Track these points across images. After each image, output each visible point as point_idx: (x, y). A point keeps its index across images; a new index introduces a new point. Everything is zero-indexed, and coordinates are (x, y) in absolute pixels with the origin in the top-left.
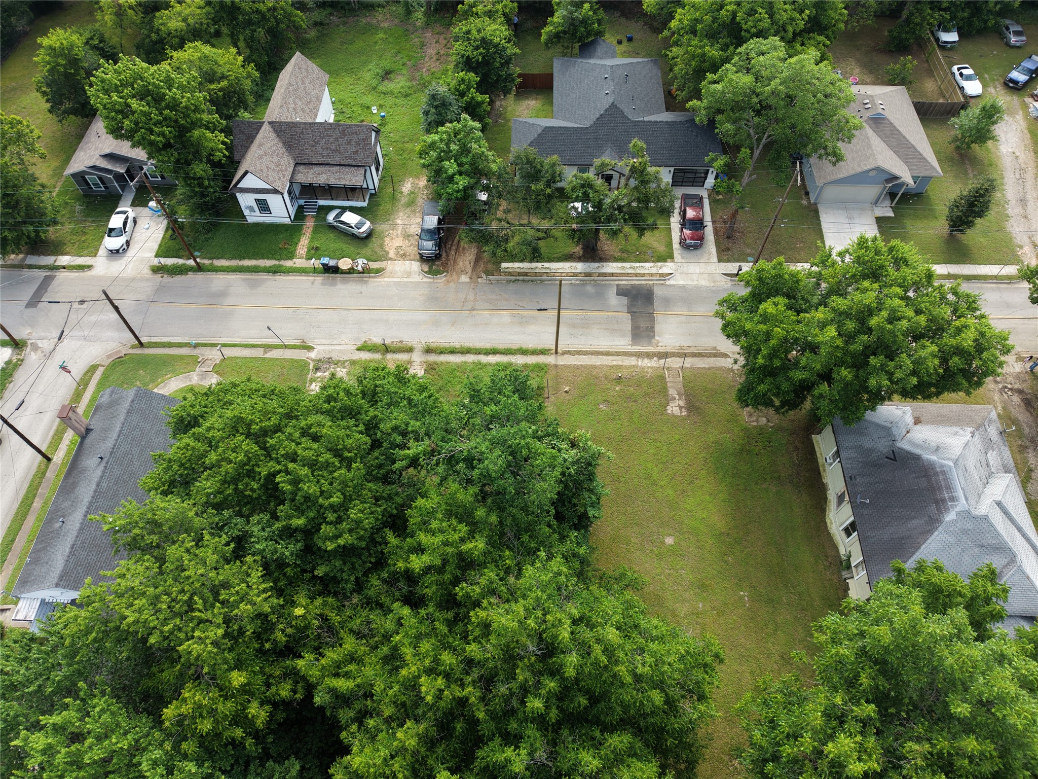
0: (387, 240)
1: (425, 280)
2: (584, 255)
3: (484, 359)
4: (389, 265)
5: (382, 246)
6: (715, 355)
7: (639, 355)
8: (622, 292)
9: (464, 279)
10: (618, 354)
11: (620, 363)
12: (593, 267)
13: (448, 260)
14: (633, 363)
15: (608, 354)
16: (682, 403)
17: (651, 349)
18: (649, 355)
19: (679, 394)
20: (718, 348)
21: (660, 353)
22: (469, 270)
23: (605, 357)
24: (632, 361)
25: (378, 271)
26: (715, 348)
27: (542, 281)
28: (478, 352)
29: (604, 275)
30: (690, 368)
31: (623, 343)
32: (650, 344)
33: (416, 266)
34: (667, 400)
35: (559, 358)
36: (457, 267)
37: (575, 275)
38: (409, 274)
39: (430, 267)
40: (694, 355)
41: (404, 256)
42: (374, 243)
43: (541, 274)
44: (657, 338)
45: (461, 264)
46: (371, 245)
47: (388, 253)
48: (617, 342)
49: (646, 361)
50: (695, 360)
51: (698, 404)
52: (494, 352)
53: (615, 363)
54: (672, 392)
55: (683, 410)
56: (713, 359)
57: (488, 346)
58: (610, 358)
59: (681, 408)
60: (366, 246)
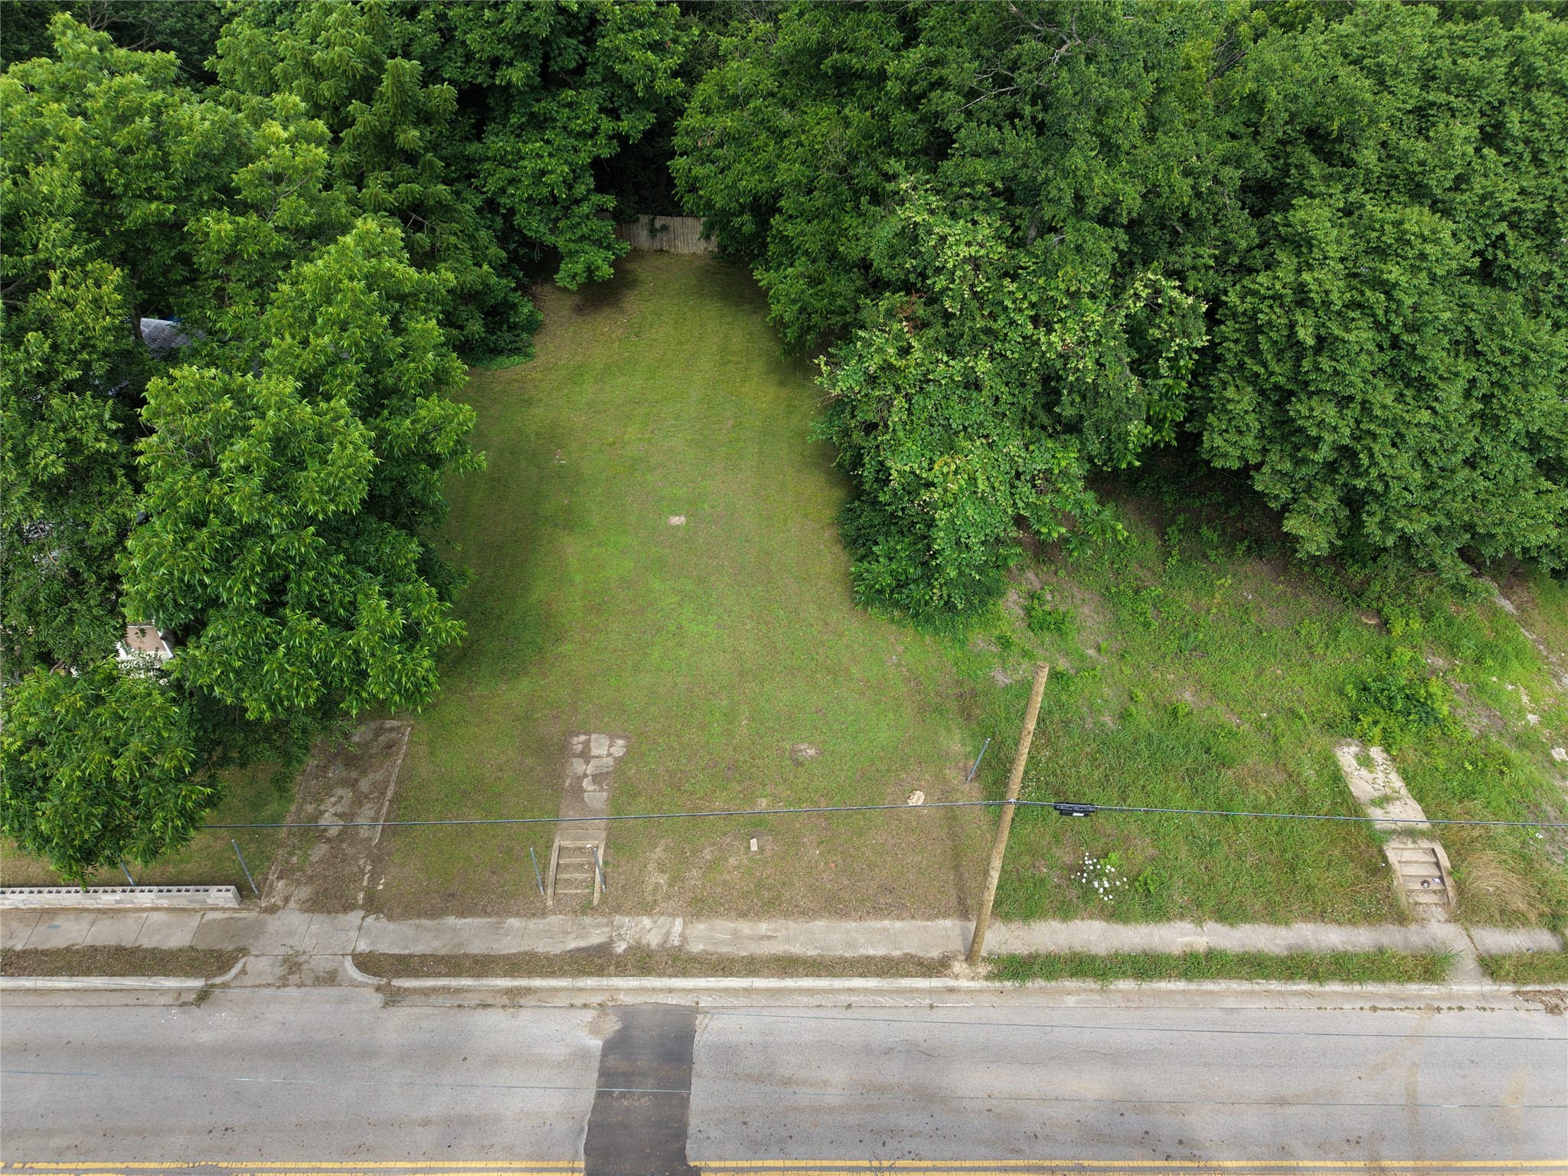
6: (405, 965)
7: (680, 962)
10: (752, 966)
11: (746, 927)
14: (700, 927)
15: (788, 965)
16: (579, 766)
17: (629, 989)
18: (643, 961)
19: (578, 791)
20: (378, 999)
21: (600, 972)
23: (796, 949)
24: (706, 934)
26: (393, 998)
30: (508, 913)
31: (726, 1019)
32: (628, 1015)
34: (617, 778)
40: (483, 965)
44: (596, 1044)
49: (653, 940)
50: (477, 947)
53: (763, 927)
54: (595, 796)
55: (579, 748)
56: (419, 949)
58: (778, 948)
59: (585, 755)
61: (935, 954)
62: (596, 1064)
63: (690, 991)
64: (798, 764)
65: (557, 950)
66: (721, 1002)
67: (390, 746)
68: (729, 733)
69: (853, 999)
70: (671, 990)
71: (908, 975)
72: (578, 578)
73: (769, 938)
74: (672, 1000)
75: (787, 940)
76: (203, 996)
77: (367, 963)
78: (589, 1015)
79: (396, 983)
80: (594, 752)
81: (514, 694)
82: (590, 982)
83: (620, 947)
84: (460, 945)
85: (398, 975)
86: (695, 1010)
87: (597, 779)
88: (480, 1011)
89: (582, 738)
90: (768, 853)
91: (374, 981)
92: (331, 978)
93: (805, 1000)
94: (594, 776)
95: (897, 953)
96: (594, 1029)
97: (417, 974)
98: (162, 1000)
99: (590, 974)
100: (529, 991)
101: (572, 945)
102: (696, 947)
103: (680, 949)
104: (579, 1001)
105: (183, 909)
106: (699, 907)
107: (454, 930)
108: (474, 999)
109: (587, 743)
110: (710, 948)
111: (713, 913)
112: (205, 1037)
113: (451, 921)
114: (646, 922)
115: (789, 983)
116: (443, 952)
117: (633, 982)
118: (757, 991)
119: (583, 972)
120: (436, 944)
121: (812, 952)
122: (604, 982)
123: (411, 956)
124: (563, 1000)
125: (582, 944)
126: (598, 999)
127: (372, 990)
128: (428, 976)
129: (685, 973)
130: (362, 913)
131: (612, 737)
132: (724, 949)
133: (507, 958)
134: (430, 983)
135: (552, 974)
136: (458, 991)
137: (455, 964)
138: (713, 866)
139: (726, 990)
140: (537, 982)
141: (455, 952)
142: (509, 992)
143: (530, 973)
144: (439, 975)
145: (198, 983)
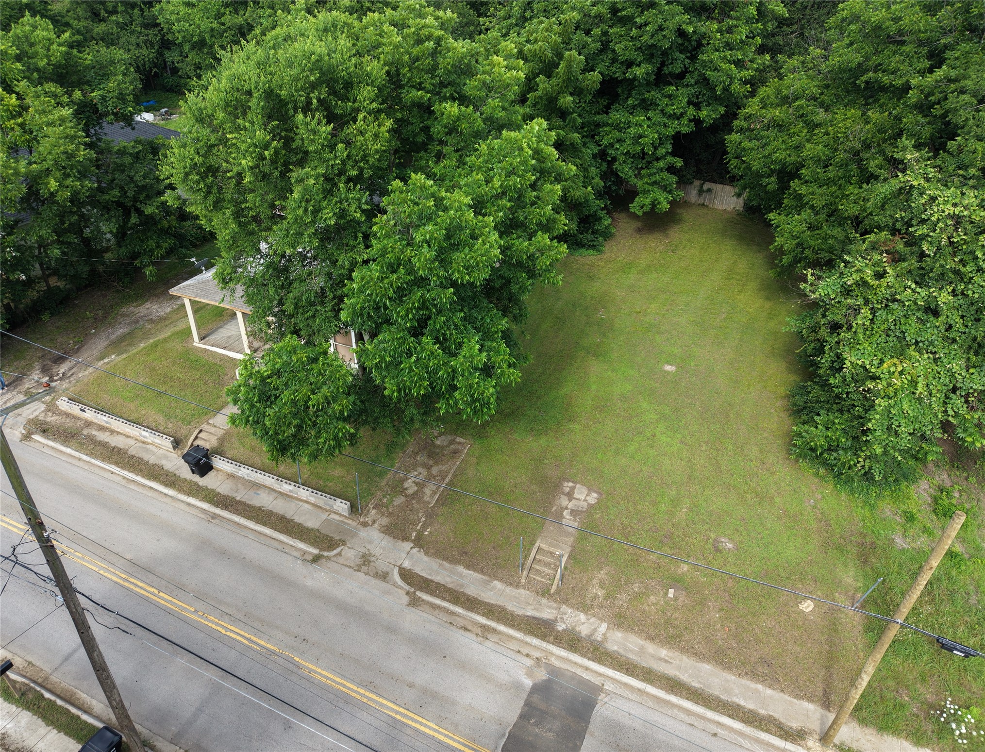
6: (426, 585)
7: (597, 653)
10: (648, 675)
11: (651, 648)
14: (618, 635)
15: (675, 686)
16: (564, 501)
17: (560, 657)
18: (573, 642)
20: (406, 599)
21: (543, 637)
23: (684, 677)
24: (621, 641)
26: (415, 602)
30: (495, 577)
32: (554, 671)
34: (586, 515)
40: (472, 604)
44: (528, 683)
49: (584, 630)
50: (472, 590)
53: (664, 652)
55: (567, 490)
56: (437, 579)
58: (671, 671)
59: (570, 496)
61: (795, 725)
62: (524, 696)
63: (600, 674)
64: (717, 550)
65: (520, 612)
66: (620, 691)
67: (456, 452)
68: (672, 514)
69: (720, 731)
70: (587, 669)
71: (768, 731)
72: (594, 387)
73: (666, 661)
74: (586, 675)
75: (679, 668)
76: (316, 559)
77: (406, 575)
78: (529, 662)
79: (419, 593)
80: (576, 495)
81: (534, 444)
82: (535, 641)
83: (561, 627)
84: (462, 586)
85: (421, 589)
86: (599, 689)
87: (573, 512)
88: (462, 632)
89: (571, 484)
90: (680, 603)
91: (407, 587)
92: (384, 576)
93: (682, 716)
94: (572, 511)
95: (763, 712)
96: (530, 673)
97: (432, 593)
98: (295, 554)
99: (537, 636)
100: (495, 631)
101: (530, 613)
102: (612, 647)
103: (601, 642)
104: (525, 650)
105: (320, 507)
106: (620, 621)
107: (461, 575)
108: (462, 622)
109: (573, 488)
110: (621, 651)
111: (630, 628)
112: (309, 583)
113: (461, 568)
114: (582, 617)
115: (673, 699)
116: (450, 586)
117: (563, 653)
118: (648, 694)
119: (532, 633)
120: (448, 579)
121: (695, 684)
122: (544, 645)
123: (432, 581)
124: (515, 646)
125: (537, 614)
126: (536, 654)
127: (404, 593)
128: (438, 597)
129: (599, 661)
130: (412, 545)
131: (590, 490)
132: (631, 656)
133: (487, 604)
134: (438, 601)
135: (512, 626)
136: (453, 613)
137: (456, 597)
138: (638, 596)
139: (626, 685)
140: (501, 628)
141: (457, 588)
142: (483, 627)
143: (499, 620)
144: (444, 599)
145: (316, 551)
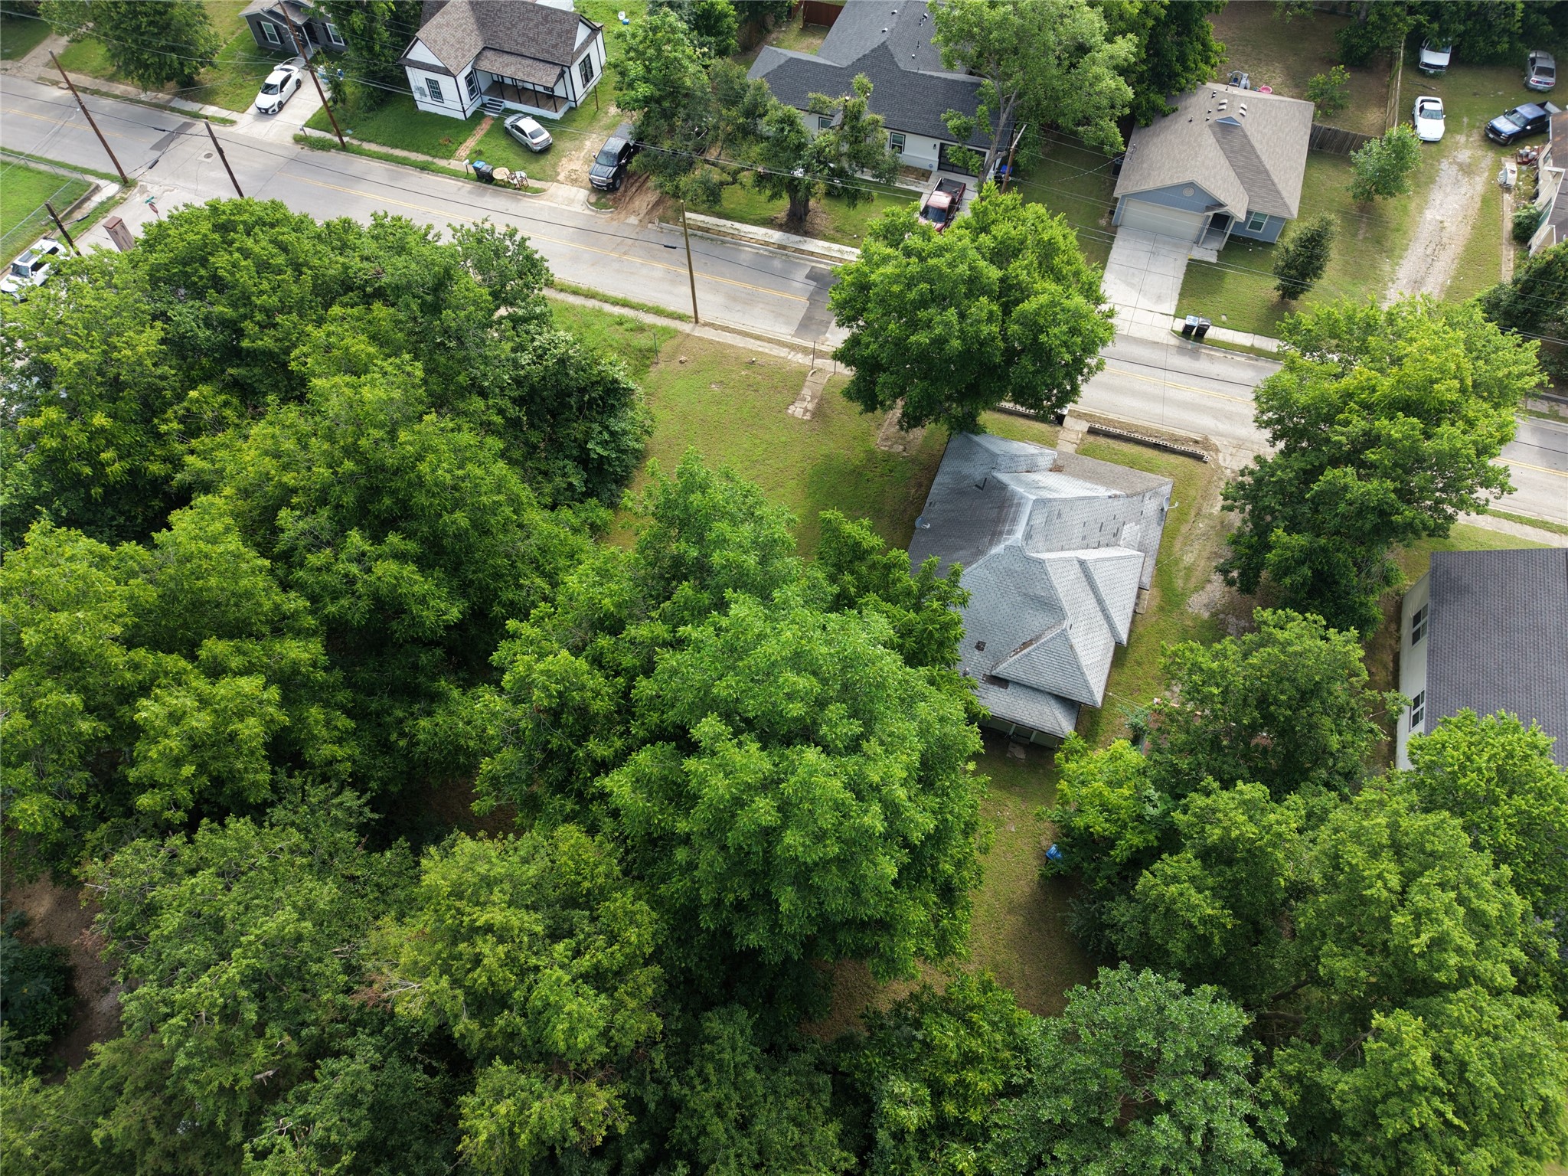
0: (564, 160)
1: (587, 212)
2: (786, 224)
3: (608, 308)
4: (552, 188)
5: (554, 166)
7: (793, 348)
8: (813, 276)
9: (633, 220)
12: (792, 240)
13: (623, 195)
14: (782, 355)
16: (810, 407)
18: (803, 350)
19: (813, 397)
22: (644, 211)
23: (752, 340)
24: (783, 352)
25: (537, 191)
27: (723, 242)
28: (606, 300)
29: (802, 252)
31: (784, 331)
33: (582, 194)
34: (796, 399)
35: (698, 328)
36: (631, 206)
37: (767, 244)
38: (571, 201)
39: (599, 199)
41: (574, 182)
42: (547, 161)
43: (726, 234)
44: (828, 335)
45: (637, 203)
46: (542, 162)
47: (558, 174)
48: (777, 329)
49: (800, 356)
51: (829, 411)
52: (625, 304)
53: (760, 349)
54: (806, 392)
55: (808, 413)
57: (620, 295)
58: (759, 343)
59: (806, 410)
60: (537, 161)
62: (830, 330)
67: (887, 439)
73: (760, 346)
80: (802, 409)
83: (812, 356)
89: (805, 417)
94: (805, 400)
95: (719, 331)
99: (825, 351)
101: (828, 361)
102: (786, 350)
103: (792, 350)
104: (830, 346)
110: (781, 348)
114: (800, 361)
121: (748, 338)
125: (825, 360)
126: (824, 346)
129: (793, 344)
131: (793, 416)
132: (777, 347)
